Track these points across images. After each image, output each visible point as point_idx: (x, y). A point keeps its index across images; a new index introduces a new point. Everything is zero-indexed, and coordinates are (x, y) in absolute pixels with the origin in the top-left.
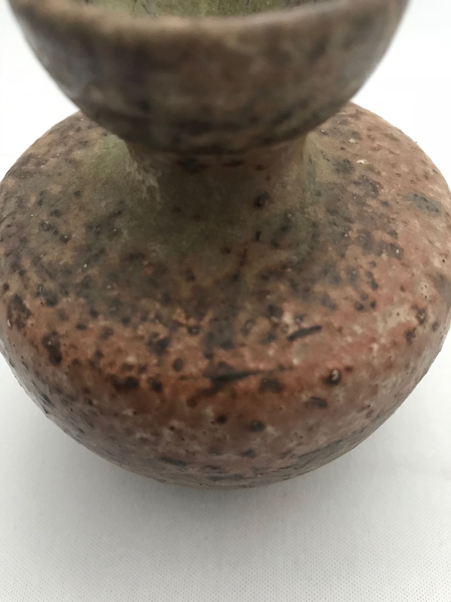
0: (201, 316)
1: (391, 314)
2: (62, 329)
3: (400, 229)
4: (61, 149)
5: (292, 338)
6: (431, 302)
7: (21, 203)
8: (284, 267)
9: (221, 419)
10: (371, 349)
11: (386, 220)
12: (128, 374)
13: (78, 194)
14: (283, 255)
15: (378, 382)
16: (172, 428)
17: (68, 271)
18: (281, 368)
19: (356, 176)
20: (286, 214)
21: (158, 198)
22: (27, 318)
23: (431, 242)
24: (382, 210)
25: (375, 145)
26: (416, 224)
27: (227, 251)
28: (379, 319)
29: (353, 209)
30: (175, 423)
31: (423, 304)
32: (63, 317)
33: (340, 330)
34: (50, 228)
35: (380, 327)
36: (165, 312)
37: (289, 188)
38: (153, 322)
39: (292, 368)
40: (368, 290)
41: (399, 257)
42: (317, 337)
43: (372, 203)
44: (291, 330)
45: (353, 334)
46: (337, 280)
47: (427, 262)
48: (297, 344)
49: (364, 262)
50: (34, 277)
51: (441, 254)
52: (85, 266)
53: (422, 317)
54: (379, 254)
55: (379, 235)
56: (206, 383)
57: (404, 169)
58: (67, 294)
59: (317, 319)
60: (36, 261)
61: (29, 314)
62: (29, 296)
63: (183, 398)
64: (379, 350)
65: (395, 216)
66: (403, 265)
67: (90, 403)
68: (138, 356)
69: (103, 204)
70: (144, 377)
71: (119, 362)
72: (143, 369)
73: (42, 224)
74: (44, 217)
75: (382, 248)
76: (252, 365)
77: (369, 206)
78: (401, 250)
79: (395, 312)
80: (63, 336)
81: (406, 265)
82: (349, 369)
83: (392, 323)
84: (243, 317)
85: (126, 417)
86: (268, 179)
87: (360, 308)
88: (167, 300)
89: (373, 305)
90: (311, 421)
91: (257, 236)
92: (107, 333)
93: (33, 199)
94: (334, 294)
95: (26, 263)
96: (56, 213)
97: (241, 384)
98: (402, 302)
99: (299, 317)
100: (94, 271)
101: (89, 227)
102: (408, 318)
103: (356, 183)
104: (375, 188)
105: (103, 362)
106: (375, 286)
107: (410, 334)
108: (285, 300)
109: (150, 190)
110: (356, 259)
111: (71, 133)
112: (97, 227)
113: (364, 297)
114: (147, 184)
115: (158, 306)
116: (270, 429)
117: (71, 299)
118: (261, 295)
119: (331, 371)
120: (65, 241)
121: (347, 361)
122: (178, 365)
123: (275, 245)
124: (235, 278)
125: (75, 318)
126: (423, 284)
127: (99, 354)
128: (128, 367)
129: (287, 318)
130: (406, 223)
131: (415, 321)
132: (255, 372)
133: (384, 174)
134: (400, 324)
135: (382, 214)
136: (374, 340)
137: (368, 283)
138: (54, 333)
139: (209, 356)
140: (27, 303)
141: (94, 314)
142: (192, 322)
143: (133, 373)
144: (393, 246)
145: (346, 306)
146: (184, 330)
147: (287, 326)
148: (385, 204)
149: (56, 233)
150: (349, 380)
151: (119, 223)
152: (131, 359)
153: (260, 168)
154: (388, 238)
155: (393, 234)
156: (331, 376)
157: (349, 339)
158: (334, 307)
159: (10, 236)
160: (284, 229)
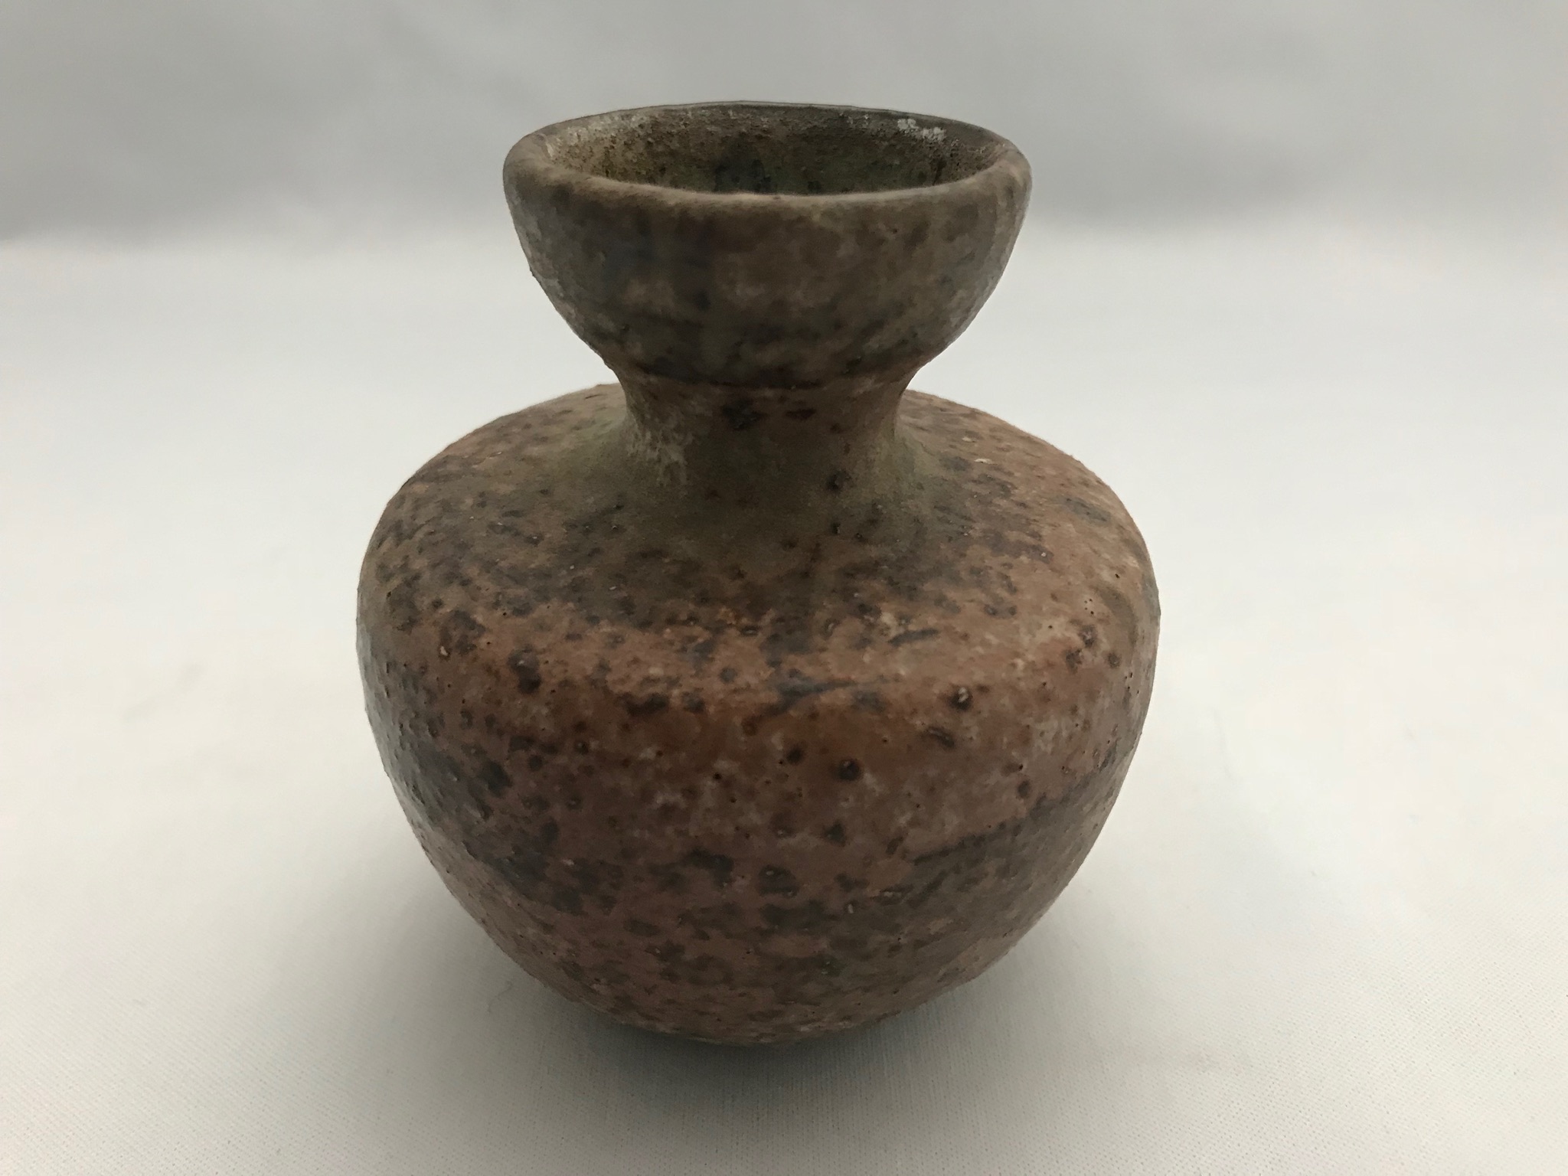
0: (758, 616)
1: (1040, 626)
2: (540, 644)
3: (1046, 531)
4: (501, 447)
5: (896, 641)
6: (1100, 621)
7: (447, 507)
8: (877, 564)
9: (795, 755)
10: (1014, 665)
11: (1024, 521)
12: (651, 690)
13: (544, 492)
14: (873, 552)
15: (1029, 721)
16: (717, 777)
17: (544, 574)
18: (882, 678)
19: (975, 474)
20: (874, 505)
21: (683, 481)
22: (479, 636)
23: (1095, 552)
24: (1017, 510)
25: (1003, 445)
26: (1069, 528)
27: (791, 544)
28: (1023, 630)
29: (971, 507)
30: (723, 765)
31: (1090, 621)
32: (542, 627)
33: (965, 637)
34: (505, 529)
35: (1025, 640)
36: (703, 612)
37: (877, 470)
38: (685, 623)
39: (897, 678)
40: (1003, 593)
41: (1046, 560)
42: (932, 644)
43: (1004, 503)
44: (893, 633)
45: (985, 643)
46: (956, 580)
47: (1090, 573)
48: (904, 650)
49: (994, 563)
50: (488, 586)
51: (1112, 568)
52: (572, 567)
53: (1089, 637)
54: (1017, 555)
55: (1013, 536)
56: (772, 697)
57: (1050, 471)
58: (546, 599)
59: (932, 621)
60: (488, 566)
61: (482, 629)
62: (480, 609)
63: (737, 721)
64: (1026, 669)
65: (1037, 518)
66: (1053, 570)
67: (585, 749)
68: (666, 666)
69: (591, 500)
70: (676, 692)
71: (637, 676)
72: (673, 682)
73: (492, 526)
74: (494, 516)
75: (1019, 548)
76: (839, 675)
77: (999, 506)
78: (1050, 554)
79: (1046, 624)
80: (544, 651)
81: (1059, 571)
82: (983, 689)
83: (1043, 636)
84: (821, 616)
85: (645, 763)
86: (847, 450)
87: (994, 613)
88: (703, 599)
89: (1013, 611)
90: (932, 773)
91: (834, 528)
92: (616, 640)
93: (469, 501)
94: (952, 594)
95: (472, 571)
96: (515, 513)
97: (825, 699)
98: (1056, 613)
99: (902, 618)
100: (587, 572)
101: (571, 526)
102: (1068, 634)
103: (974, 481)
104: (1005, 490)
105: (609, 677)
106: (1013, 589)
107: (1072, 657)
108: (882, 599)
109: (670, 469)
110: (982, 559)
111: (515, 430)
112: (585, 526)
113: (999, 600)
114: (666, 461)
115: (691, 607)
116: (868, 779)
117: (555, 603)
118: (846, 594)
119: (957, 687)
120: (536, 543)
121: (979, 677)
122: (726, 675)
123: (861, 539)
124: (806, 574)
125: (563, 626)
126: (1087, 597)
127: (603, 667)
128: (650, 680)
129: (887, 618)
130: (1054, 526)
131: (1078, 642)
132: (845, 683)
133: (1017, 474)
134: (1054, 640)
135: (1017, 515)
136: (1017, 655)
137: (1002, 586)
138: (528, 649)
139: (775, 663)
140: (479, 619)
141: (593, 620)
142: (745, 621)
143: (658, 689)
144: (1037, 549)
145: (971, 610)
146: (733, 632)
147: (888, 628)
148: (1023, 505)
149: (517, 534)
150: (983, 704)
151: (616, 519)
152: (655, 671)
153: (835, 428)
154: (1029, 540)
155: (1036, 535)
156: (957, 696)
157: (980, 650)
158: (955, 609)
159: (435, 544)
160: (873, 522)
